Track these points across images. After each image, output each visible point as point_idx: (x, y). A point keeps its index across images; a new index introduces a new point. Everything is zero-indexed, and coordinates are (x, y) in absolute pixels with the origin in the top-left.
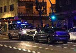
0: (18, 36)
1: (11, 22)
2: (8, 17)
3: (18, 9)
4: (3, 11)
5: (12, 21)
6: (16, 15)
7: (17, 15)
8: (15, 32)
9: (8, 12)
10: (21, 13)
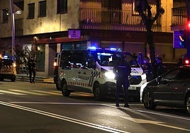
0: (91, 88)
1: (59, 45)
2: (51, 31)
3: (80, 9)
4: (36, 13)
5: (62, 44)
6: (73, 25)
7: (77, 27)
8: (81, 75)
9: (51, 18)
10: (90, 20)
